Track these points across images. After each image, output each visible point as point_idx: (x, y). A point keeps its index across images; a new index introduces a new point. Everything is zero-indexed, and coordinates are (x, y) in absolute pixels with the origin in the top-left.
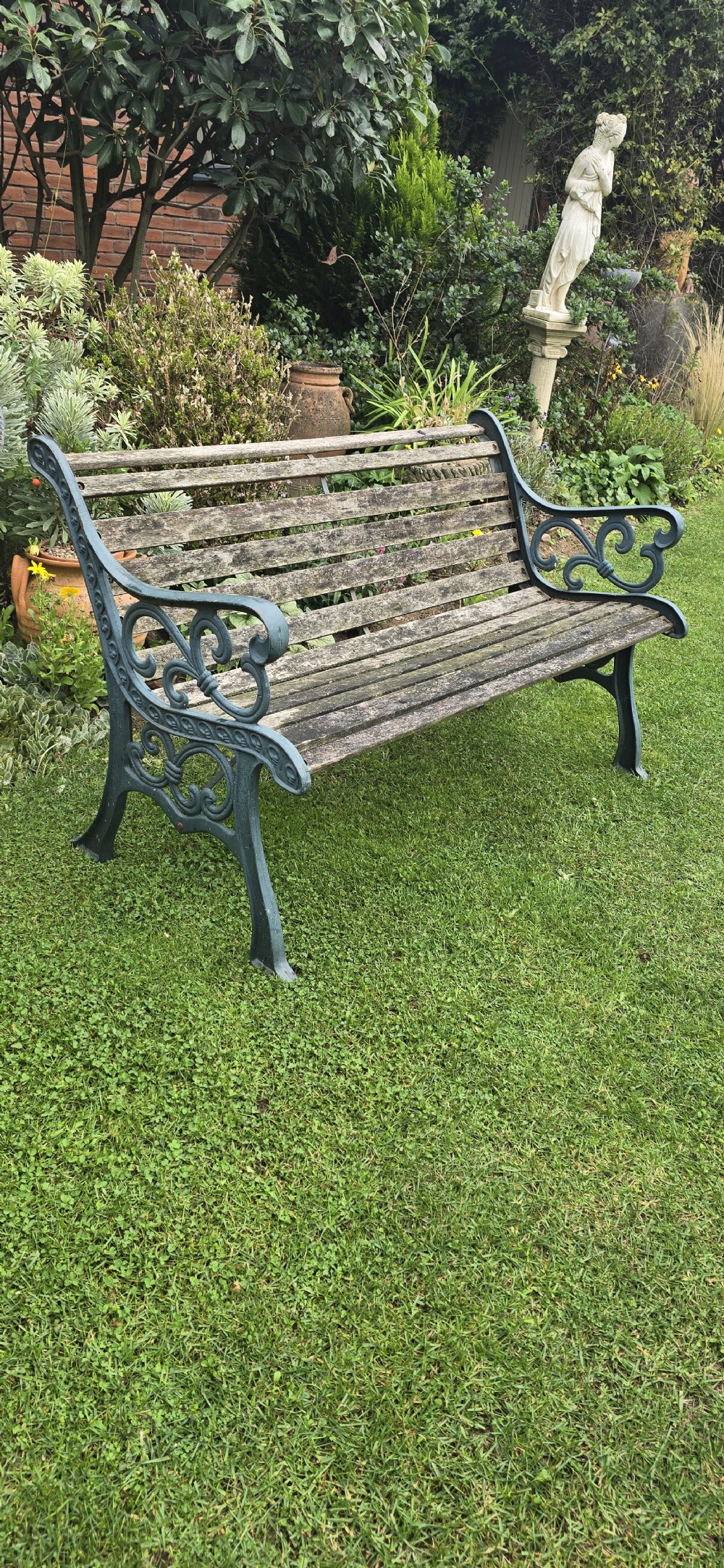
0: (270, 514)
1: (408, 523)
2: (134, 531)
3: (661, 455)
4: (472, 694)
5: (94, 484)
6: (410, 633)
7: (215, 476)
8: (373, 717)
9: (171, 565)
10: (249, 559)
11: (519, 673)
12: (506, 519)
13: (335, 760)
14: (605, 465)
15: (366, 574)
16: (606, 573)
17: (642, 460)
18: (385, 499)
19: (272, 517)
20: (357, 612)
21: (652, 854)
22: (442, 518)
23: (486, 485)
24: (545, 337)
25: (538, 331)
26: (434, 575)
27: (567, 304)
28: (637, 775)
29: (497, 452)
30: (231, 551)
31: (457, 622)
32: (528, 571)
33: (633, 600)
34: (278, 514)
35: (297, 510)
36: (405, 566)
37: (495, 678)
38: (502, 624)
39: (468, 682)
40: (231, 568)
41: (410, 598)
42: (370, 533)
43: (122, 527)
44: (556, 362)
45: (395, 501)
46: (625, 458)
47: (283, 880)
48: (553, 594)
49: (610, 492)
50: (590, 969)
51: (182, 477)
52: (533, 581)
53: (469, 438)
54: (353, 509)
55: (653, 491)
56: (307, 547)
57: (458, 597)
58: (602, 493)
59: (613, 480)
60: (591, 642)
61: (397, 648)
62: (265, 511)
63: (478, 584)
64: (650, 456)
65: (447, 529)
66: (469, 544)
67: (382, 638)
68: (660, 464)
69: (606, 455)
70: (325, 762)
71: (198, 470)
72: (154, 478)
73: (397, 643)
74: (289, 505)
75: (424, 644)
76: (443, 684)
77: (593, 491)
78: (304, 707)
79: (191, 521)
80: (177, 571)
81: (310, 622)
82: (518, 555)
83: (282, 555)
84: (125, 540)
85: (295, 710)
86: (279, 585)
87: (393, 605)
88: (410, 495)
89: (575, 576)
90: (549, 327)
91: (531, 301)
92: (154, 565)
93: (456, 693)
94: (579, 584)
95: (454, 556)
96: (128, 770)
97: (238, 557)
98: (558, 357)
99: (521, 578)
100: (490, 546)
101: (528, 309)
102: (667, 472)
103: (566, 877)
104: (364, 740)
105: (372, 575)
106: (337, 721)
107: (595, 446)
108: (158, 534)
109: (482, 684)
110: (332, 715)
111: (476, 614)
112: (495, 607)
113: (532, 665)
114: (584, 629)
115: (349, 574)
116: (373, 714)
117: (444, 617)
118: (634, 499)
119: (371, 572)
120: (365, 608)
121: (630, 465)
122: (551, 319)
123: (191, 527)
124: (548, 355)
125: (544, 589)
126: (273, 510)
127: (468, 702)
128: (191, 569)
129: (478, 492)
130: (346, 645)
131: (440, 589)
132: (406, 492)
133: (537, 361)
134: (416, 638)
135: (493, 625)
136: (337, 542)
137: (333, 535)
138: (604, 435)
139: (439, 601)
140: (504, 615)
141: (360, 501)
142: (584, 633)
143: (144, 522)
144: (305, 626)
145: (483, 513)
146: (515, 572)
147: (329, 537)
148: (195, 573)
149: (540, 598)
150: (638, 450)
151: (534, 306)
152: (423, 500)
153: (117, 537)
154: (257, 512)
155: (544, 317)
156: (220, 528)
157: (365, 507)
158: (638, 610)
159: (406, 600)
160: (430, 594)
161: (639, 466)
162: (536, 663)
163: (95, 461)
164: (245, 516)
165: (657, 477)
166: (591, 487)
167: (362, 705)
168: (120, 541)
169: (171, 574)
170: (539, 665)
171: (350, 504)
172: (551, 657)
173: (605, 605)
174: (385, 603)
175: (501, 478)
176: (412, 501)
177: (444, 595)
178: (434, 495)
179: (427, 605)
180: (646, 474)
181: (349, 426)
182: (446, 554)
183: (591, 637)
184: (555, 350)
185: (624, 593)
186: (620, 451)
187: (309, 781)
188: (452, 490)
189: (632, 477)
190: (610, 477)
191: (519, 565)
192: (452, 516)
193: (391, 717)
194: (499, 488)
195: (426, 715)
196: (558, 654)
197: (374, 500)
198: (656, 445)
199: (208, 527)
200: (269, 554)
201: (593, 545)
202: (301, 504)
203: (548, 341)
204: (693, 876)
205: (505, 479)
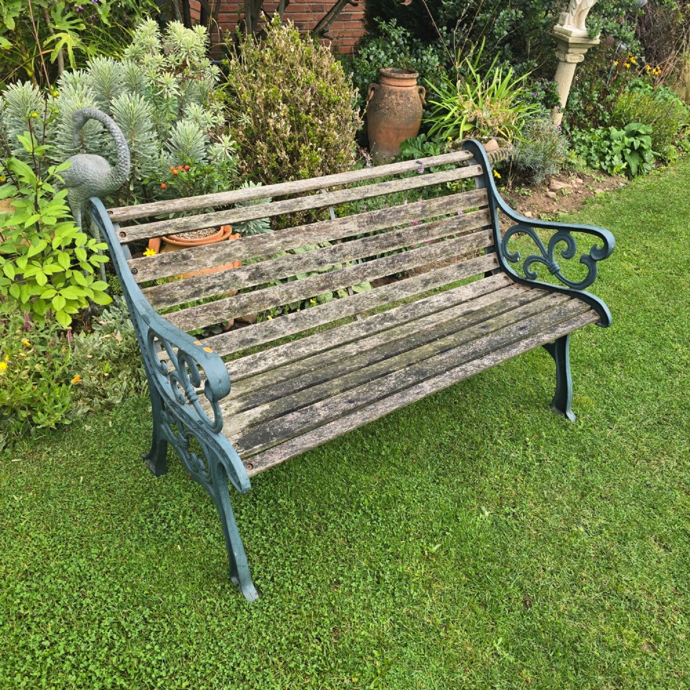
0: (282, 240)
1: (399, 235)
2: (166, 264)
3: (650, 130)
4: (411, 392)
5: (135, 232)
6: (392, 318)
7: (238, 215)
8: (321, 418)
9: (196, 286)
10: (263, 274)
11: (458, 369)
12: (485, 223)
13: (278, 461)
14: (607, 137)
15: (360, 276)
16: (554, 271)
17: (636, 134)
18: (381, 218)
19: (283, 243)
20: (351, 304)
21: (559, 497)
22: (429, 228)
23: (469, 199)
24: (568, 48)
25: (562, 43)
26: (418, 271)
27: (587, 23)
28: (566, 417)
29: (481, 173)
30: (248, 270)
31: (431, 308)
32: (498, 260)
33: (573, 294)
34: (288, 239)
36: (394, 267)
37: (434, 376)
38: (466, 310)
39: (411, 380)
40: (247, 283)
41: (396, 290)
42: (366, 245)
43: (156, 262)
44: (575, 65)
45: (389, 219)
46: (623, 132)
47: (276, 501)
48: (516, 280)
49: (608, 158)
50: (480, 611)
51: (209, 220)
52: (502, 269)
53: (460, 165)
54: (353, 229)
55: (642, 157)
56: (313, 261)
57: (437, 286)
58: (602, 159)
59: (611, 149)
60: (526, 337)
61: (379, 332)
62: (278, 238)
63: (455, 274)
64: (642, 131)
65: (432, 236)
66: (451, 245)
67: (368, 324)
68: (648, 137)
69: (609, 131)
70: (270, 465)
71: (223, 213)
72: (186, 222)
73: (379, 327)
74: (298, 232)
75: (397, 330)
76: (391, 381)
77: (595, 157)
78: (274, 403)
79: (214, 252)
81: (310, 316)
82: (493, 248)
83: (291, 269)
84: (158, 272)
85: (267, 407)
86: (287, 291)
87: (381, 297)
88: (402, 213)
89: (531, 270)
90: (571, 40)
91: (560, 21)
92: (182, 287)
93: (398, 391)
94: (534, 276)
95: (436, 255)
96: (163, 427)
97: (253, 274)
98: (577, 62)
99: (492, 267)
100: (468, 244)
101: (558, 26)
102: (654, 142)
103: (487, 513)
104: (309, 441)
105: (365, 276)
106: (291, 422)
107: (602, 123)
108: (186, 264)
109: (422, 381)
110: (290, 417)
111: (448, 299)
112: (465, 292)
113: (469, 361)
114: (522, 324)
115: (346, 277)
116: (323, 413)
117: (423, 303)
118: (626, 164)
119: (365, 274)
120: (357, 301)
121: (626, 139)
122: (572, 35)
123: (215, 256)
124: (569, 60)
125: (510, 275)
126: (285, 236)
127: (405, 400)
129: (461, 205)
130: (337, 332)
131: (422, 281)
132: (399, 212)
133: (561, 65)
134: (395, 322)
135: (458, 311)
136: (338, 255)
137: (334, 250)
138: (611, 114)
139: (421, 290)
140: (472, 299)
141: (359, 223)
142: (521, 329)
143: (175, 257)
144: (306, 319)
145: (464, 221)
146: (488, 262)
147: (331, 252)
148: (216, 290)
149: (505, 282)
150: (633, 126)
151: (562, 25)
152: (415, 216)
153: (151, 270)
154: (271, 239)
155: (568, 33)
157: (364, 226)
158: (574, 304)
159: (393, 292)
160: (413, 286)
161: (632, 139)
162: (474, 359)
163: (140, 212)
164: (260, 243)
165: (645, 147)
166: (593, 155)
167: (318, 405)
168: (154, 273)
169: (196, 292)
170: (476, 362)
171: (352, 225)
172: (488, 353)
173: (548, 297)
174: (375, 295)
175: (483, 192)
176: (403, 218)
177: (426, 285)
178: (423, 211)
179: (410, 294)
180: (637, 145)
181: (421, 115)
182: (430, 255)
183: (526, 332)
184: (576, 56)
185: (567, 288)
186: (620, 126)
187: (249, 486)
188: (439, 206)
189: (626, 147)
190: (610, 147)
191: (492, 256)
192: (437, 225)
193: (337, 418)
194: (480, 200)
195: (367, 414)
196: (494, 350)
197: (371, 221)
198: (647, 122)
200: (280, 269)
201: (546, 250)
202: (308, 230)
203: (570, 50)
204: (587, 523)
205: (486, 193)
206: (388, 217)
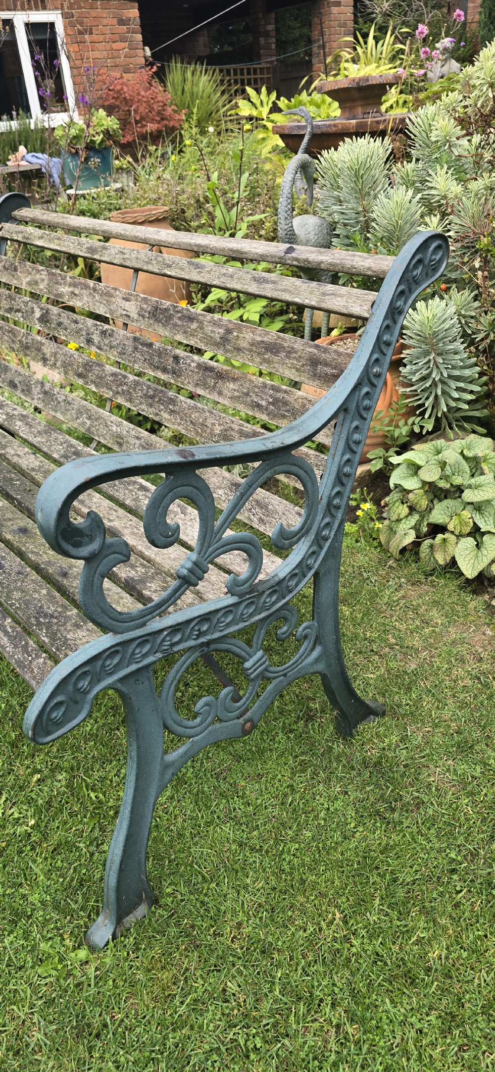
0: (71, 289)
1: (177, 359)
9: (13, 302)
10: (48, 321)
18: (168, 318)
19: (73, 293)
30: (41, 309)
34: (77, 292)
35: (90, 294)
40: (37, 322)
41: (138, 442)
42: (136, 348)
45: (175, 325)
51: (41, 238)
56: (85, 333)
65: (220, 393)
74: (87, 287)
79: (30, 274)
80: (13, 308)
87: (119, 436)
88: (194, 326)
97: (43, 315)
105: (118, 393)
115: (101, 378)
119: (120, 389)
120: (96, 420)
123: (30, 279)
126: (75, 286)
128: (18, 311)
132: (191, 319)
136: (107, 342)
137: (106, 333)
141: (142, 309)
144: (52, 400)
147: (102, 333)
148: (19, 315)
152: (209, 340)
154: (66, 284)
156: (41, 287)
157: (143, 317)
159: (133, 441)
164: (57, 283)
169: (10, 308)
171: (133, 308)
174: (114, 429)
176: (194, 334)
178: (225, 339)
182: (202, 425)
188: (253, 344)
192: (233, 379)
197: (155, 314)
199: (36, 283)
200: (60, 324)
202: (93, 289)
206: (176, 320)
